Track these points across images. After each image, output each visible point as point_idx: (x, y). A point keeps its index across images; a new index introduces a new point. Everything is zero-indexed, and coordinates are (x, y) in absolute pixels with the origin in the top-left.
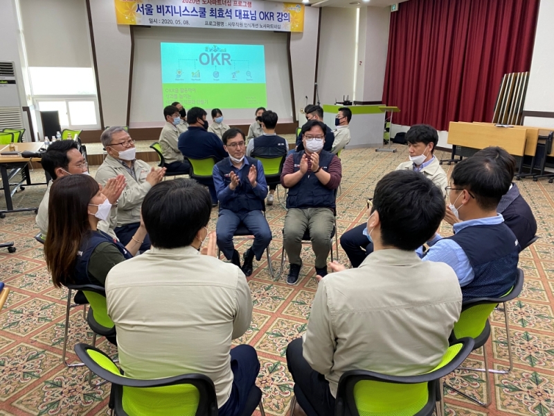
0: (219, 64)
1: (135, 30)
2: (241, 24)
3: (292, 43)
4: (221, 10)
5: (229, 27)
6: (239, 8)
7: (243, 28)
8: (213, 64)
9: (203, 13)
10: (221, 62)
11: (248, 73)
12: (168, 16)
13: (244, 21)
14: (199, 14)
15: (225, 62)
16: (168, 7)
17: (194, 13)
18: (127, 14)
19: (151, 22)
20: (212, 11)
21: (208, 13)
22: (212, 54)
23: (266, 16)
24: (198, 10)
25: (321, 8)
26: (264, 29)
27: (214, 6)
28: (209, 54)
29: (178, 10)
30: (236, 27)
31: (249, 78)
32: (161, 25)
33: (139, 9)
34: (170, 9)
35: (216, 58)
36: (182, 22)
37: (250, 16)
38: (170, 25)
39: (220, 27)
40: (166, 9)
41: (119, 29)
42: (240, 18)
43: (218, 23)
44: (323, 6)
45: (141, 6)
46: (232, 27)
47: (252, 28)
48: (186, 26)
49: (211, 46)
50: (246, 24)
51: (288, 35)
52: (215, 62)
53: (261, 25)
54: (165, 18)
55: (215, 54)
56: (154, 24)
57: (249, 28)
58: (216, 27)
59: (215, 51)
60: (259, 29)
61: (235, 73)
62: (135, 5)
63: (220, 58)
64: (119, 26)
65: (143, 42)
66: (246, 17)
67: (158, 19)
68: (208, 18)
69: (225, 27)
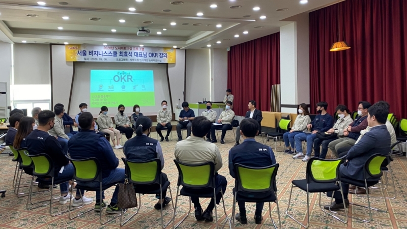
0: (125, 81)
1: (76, 64)
2: (138, 60)
3: (169, 69)
4: (126, 53)
5: (131, 61)
6: (136, 51)
7: (139, 62)
8: (121, 81)
9: (115, 54)
10: (126, 80)
11: (143, 86)
12: (95, 56)
13: (139, 58)
14: (113, 55)
15: (129, 80)
16: (95, 52)
17: (110, 54)
18: (72, 56)
19: (85, 60)
20: (121, 53)
21: (118, 54)
22: (121, 76)
23: (153, 55)
24: (112, 52)
25: (186, 50)
26: (152, 62)
27: (122, 51)
28: (120, 76)
29: (101, 53)
30: (135, 61)
31: (144, 89)
32: (91, 61)
33: (79, 53)
34: (96, 53)
35: (123, 78)
36: (103, 59)
37: (143, 55)
38: (96, 61)
39: (126, 61)
40: (94, 53)
41: (67, 64)
42: (137, 56)
43: (124, 60)
44: (187, 49)
45: (80, 51)
46: (132, 61)
47: (144, 62)
48: (105, 61)
49: (121, 71)
50: (141, 60)
51: (167, 65)
52: (123, 80)
53: (149, 60)
54: (93, 57)
55: (123, 76)
56: (87, 61)
57: (142, 62)
58: (123, 61)
59: (123, 74)
60: (149, 62)
61: (135, 86)
62: (77, 51)
63: (126, 78)
64: (68, 62)
65: (80, 70)
66: (141, 56)
67: (89, 58)
68: (118, 57)
69: (128, 61)
